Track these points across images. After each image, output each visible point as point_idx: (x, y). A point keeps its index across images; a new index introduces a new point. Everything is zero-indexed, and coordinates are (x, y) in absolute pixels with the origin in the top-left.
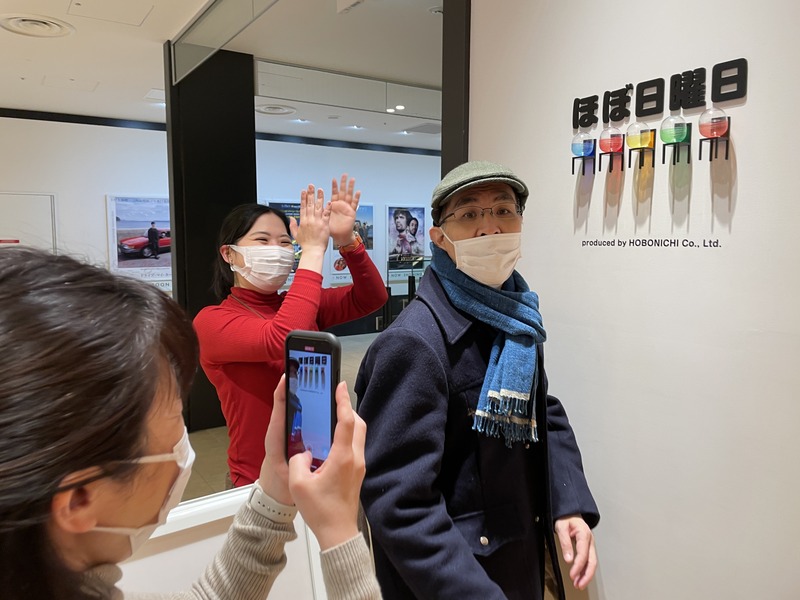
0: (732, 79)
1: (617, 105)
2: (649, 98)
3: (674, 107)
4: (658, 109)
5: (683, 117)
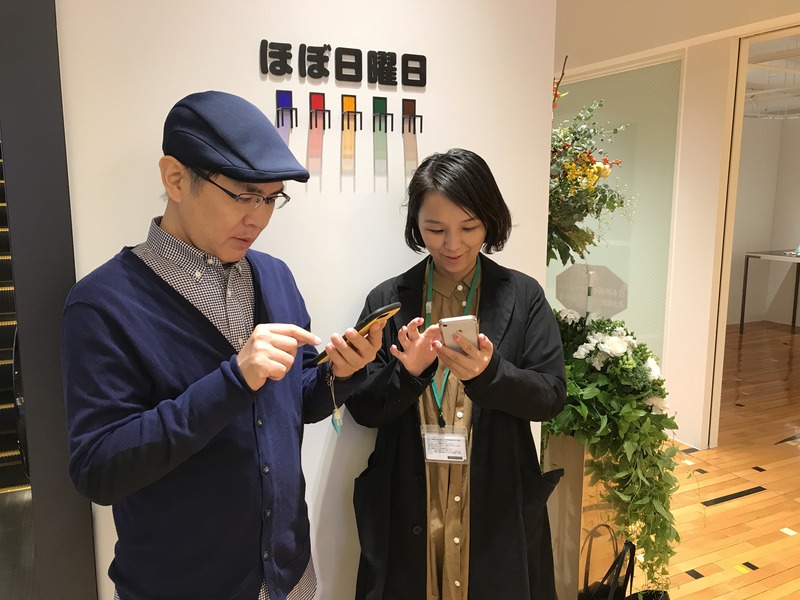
0: (416, 70)
1: (314, 61)
2: (349, 65)
3: (371, 80)
4: (357, 78)
5: (379, 91)
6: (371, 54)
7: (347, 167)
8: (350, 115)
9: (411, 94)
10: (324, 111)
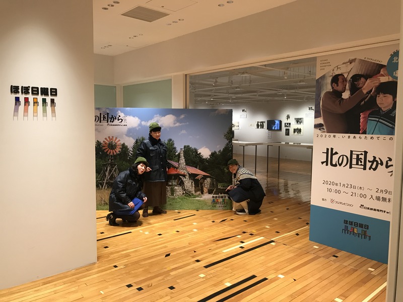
0: (54, 92)
1: (26, 90)
2: (35, 91)
3: (42, 94)
4: (38, 94)
5: (44, 97)
6: (41, 88)
7: (35, 114)
8: (36, 103)
9: (53, 98)
10: (28, 102)
